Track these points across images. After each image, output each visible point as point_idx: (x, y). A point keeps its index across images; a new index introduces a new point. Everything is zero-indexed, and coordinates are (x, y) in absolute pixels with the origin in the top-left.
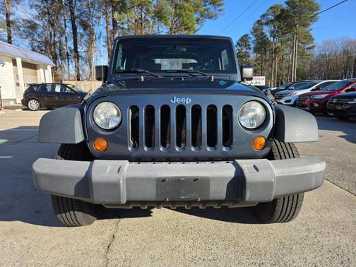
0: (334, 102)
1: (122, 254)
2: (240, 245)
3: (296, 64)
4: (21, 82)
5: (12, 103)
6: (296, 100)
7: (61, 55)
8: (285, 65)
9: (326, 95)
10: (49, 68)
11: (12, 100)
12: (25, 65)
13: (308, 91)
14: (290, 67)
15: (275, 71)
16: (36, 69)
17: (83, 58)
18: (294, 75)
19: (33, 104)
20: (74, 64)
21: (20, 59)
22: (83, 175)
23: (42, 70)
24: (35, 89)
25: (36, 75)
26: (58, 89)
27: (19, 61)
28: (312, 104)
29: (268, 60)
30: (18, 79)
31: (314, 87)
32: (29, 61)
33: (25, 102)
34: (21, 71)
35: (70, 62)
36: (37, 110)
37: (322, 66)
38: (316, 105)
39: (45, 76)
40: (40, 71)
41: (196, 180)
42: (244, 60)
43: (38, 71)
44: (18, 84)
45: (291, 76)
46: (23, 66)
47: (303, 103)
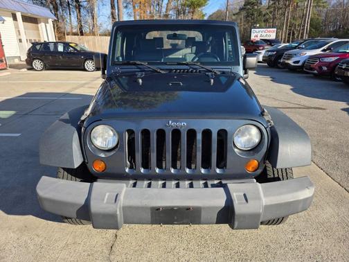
0: (344, 67)
1: (124, 256)
2: (229, 248)
3: (311, 12)
4: (24, 38)
5: (17, 61)
6: (305, 62)
7: (61, 5)
8: (299, 13)
9: (336, 58)
10: (50, 21)
11: (16, 57)
12: (26, 19)
13: (318, 52)
14: (304, 16)
15: (287, 20)
16: (37, 23)
17: (85, 8)
18: (307, 26)
19: (37, 64)
20: (76, 14)
21: (20, 13)
22: (83, 202)
23: (43, 24)
24: (38, 47)
25: (38, 29)
26: (61, 48)
27: (19, 16)
28: (320, 68)
29: (281, 8)
30: (20, 34)
31: (325, 47)
32: (29, 15)
33: (29, 62)
34: (23, 27)
35: (72, 13)
36: (42, 70)
37: (337, 14)
38: (325, 68)
39: (47, 33)
40: (41, 26)
41: (188, 209)
42: (256, 7)
43: (39, 25)
44: (20, 41)
45: (304, 26)
46: (23, 21)
47: (312, 66)
